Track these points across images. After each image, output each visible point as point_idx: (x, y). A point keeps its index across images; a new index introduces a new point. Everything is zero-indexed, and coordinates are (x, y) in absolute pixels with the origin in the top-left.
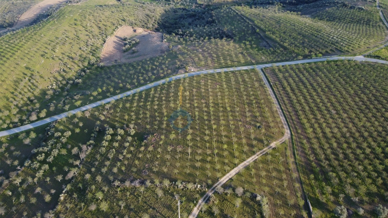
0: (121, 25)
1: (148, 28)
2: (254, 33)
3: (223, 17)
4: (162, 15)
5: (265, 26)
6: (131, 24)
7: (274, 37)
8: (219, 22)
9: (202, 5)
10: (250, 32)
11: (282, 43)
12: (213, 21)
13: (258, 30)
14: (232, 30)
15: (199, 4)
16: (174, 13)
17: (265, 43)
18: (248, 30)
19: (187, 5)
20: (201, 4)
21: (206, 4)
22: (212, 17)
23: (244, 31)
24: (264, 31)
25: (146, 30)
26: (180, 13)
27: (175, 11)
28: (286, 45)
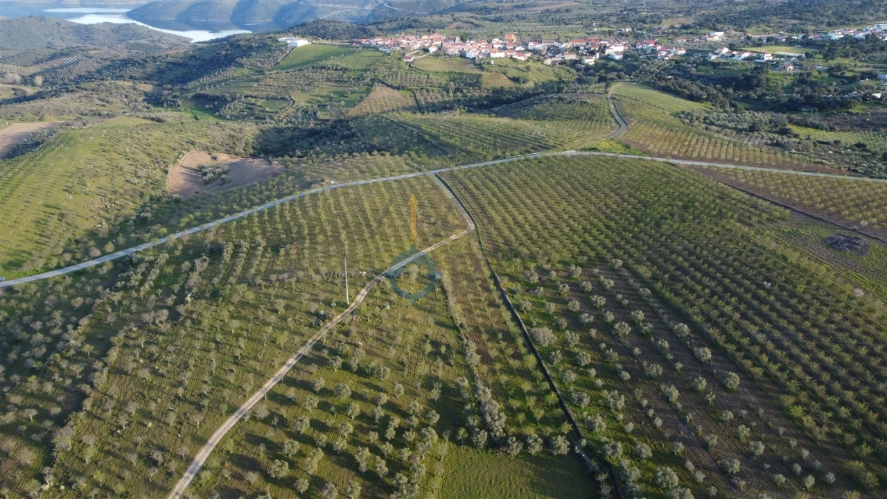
0: (188, 150)
1: (237, 154)
2: (421, 140)
3: (370, 128)
4: (257, 138)
5: (438, 131)
6: (206, 149)
7: (452, 141)
8: (363, 135)
9: (328, 121)
10: (415, 141)
11: (464, 147)
12: (353, 135)
13: (427, 137)
14: (387, 141)
15: (321, 120)
16: (277, 134)
17: (439, 151)
18: (412, 139)
19: (299, 123)
20: (325, 120)
21: (333, 118)
22: (349, 129)
23: (405, 140)
24: (436, 137)
25: (234, 156)
26: (289, 134)
27: (280, 131)
28: (470, 148)
